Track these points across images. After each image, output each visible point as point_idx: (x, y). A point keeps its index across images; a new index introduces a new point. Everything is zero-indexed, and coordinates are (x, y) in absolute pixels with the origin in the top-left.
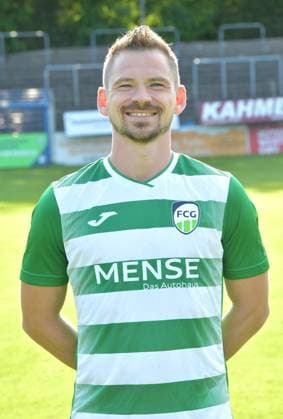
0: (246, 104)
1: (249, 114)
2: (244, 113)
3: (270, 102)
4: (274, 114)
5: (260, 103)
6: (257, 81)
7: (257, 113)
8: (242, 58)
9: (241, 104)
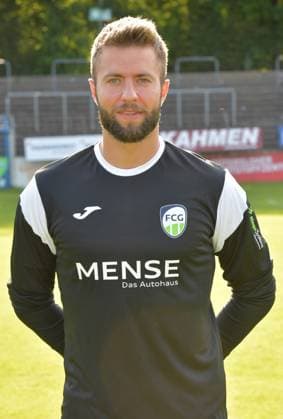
0: (200, 133)
1: (203, 143)
2: (199, 142)
3: (223, 132)
4: (227, 144)
5: (213, 133)
6: (211, 112)
7: (210, 143)
8: (196, 90)
9: (195, 134)
